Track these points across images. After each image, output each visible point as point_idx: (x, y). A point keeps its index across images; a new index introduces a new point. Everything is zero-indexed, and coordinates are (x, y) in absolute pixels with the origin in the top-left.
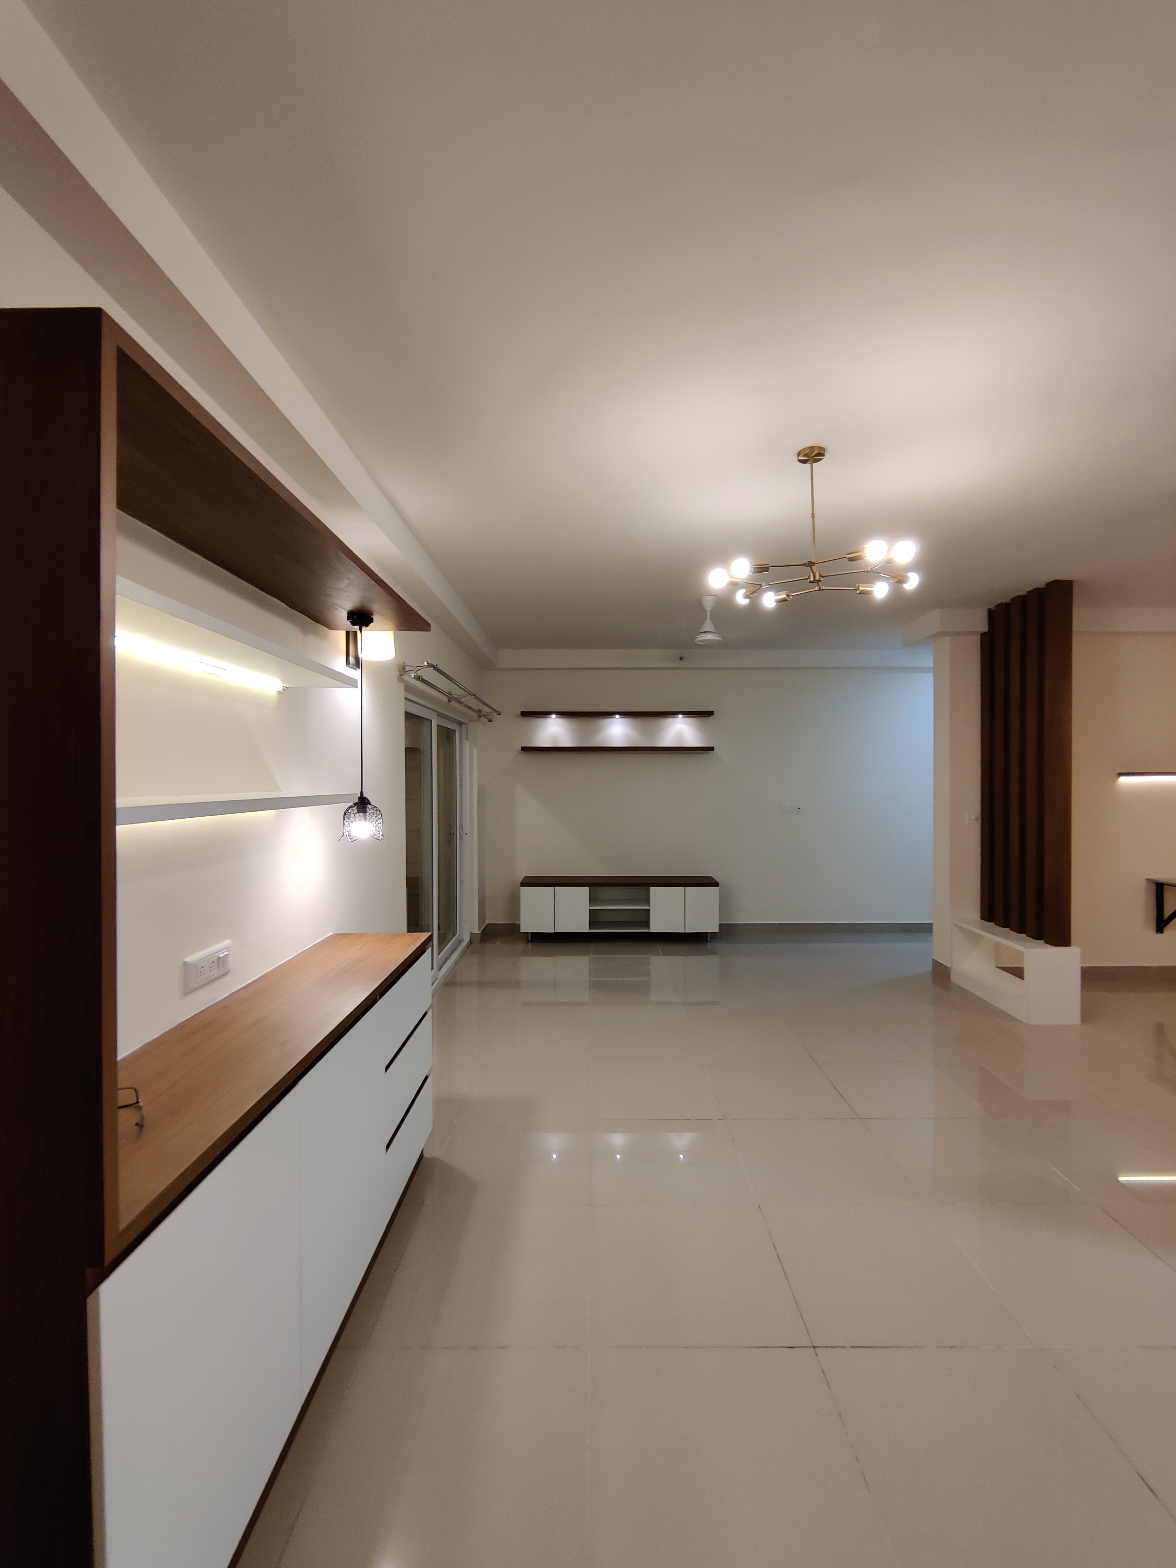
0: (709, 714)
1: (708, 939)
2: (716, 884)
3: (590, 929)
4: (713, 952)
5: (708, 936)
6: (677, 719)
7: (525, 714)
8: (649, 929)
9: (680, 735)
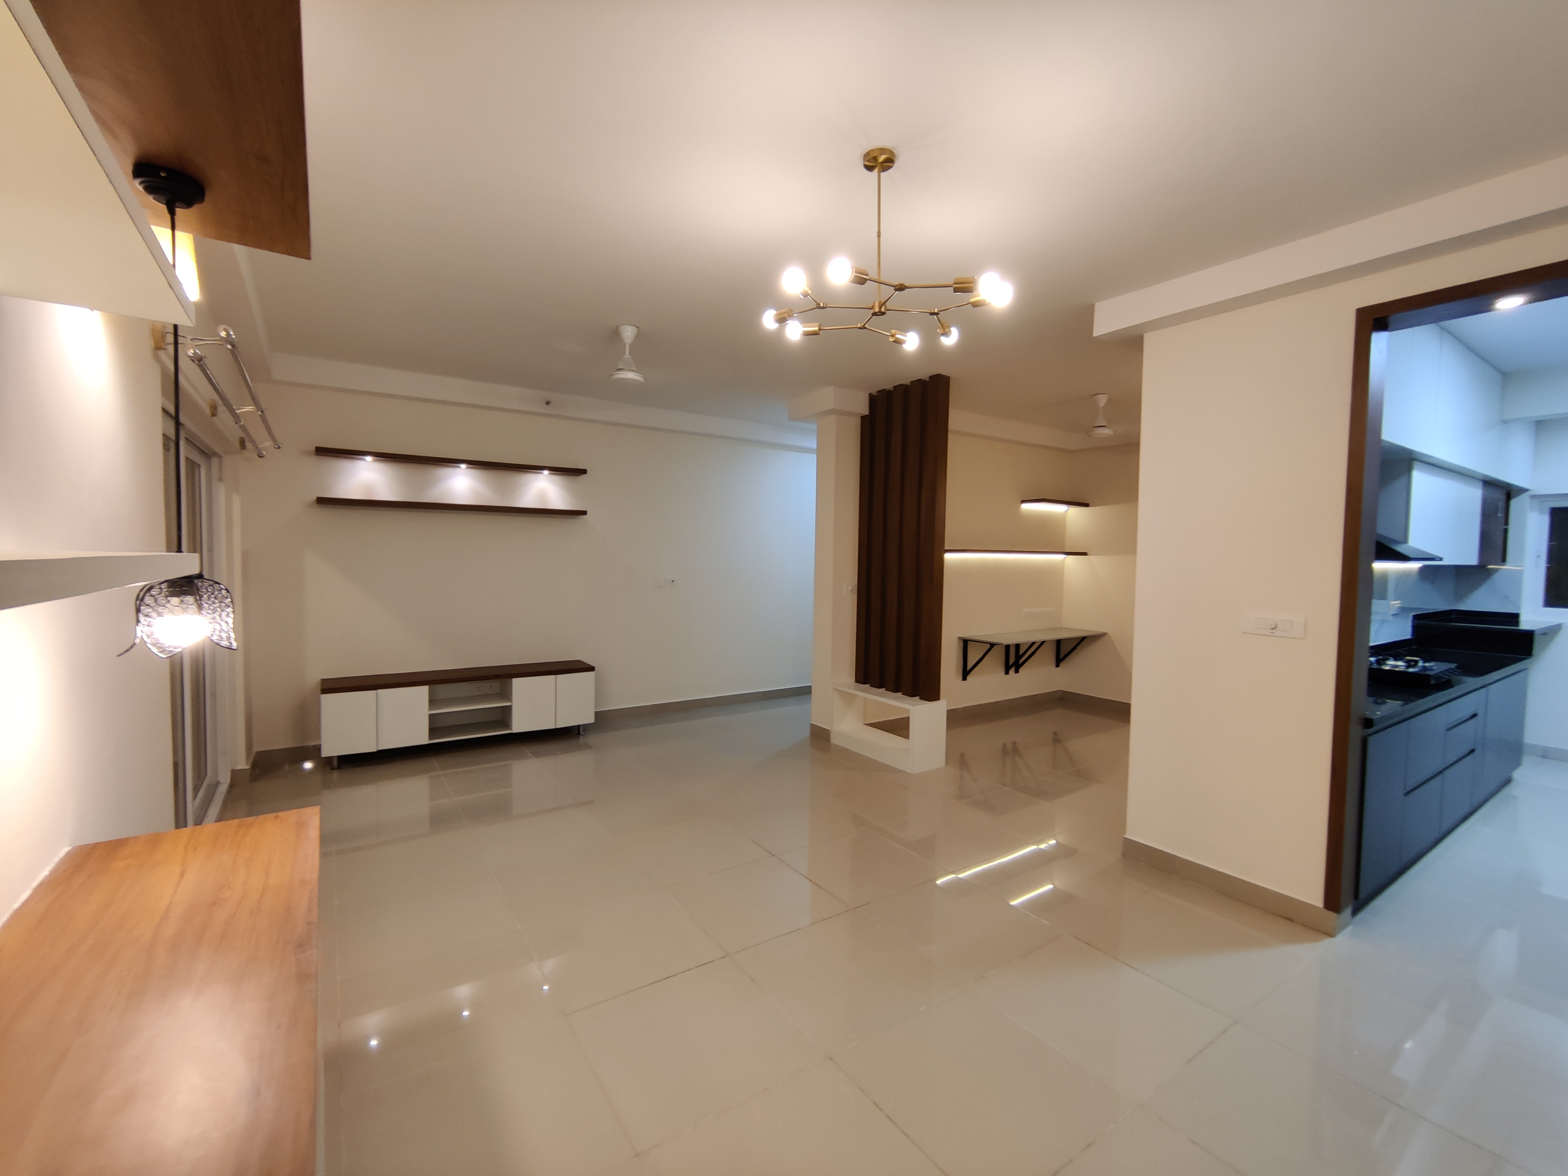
0: (580, 472)
1: (581, 732)
2: (591, 669)
3: (430, 739)
4: (587, 747)
5: (581, 728)
6: (540, 476)
7: (322, 452)
8: (511, 729)
9: (543, 496)
